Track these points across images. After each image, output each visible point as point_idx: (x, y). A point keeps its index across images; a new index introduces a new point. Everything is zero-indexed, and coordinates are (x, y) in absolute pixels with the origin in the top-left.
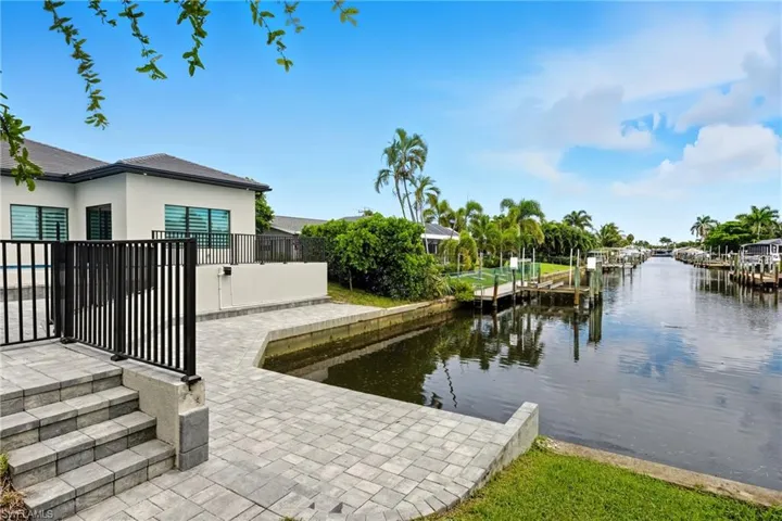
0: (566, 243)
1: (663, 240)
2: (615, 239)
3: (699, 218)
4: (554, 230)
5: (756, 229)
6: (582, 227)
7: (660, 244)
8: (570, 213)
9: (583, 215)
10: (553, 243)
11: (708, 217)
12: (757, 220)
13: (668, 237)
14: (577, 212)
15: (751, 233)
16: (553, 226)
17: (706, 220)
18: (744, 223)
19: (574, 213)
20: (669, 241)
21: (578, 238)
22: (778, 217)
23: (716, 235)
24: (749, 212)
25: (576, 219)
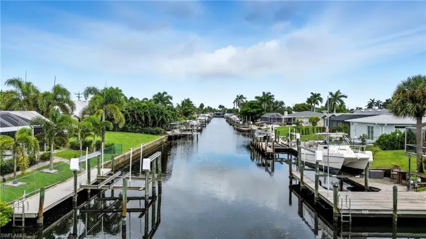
0: (153, 117)
1: (220, 107)
2: (190, 110)
3: (237, 96)
4: (144, 107)
5: (264, 105)
6: (165, 104)
7: (219, 109)
8: (156, 93)
9: (165, 95)
10: (143, 118)
11: (242, 96)
12: (265, 100)
13: (223, 105)
14: (162, 93)
15: (262, 108)
16: (144, 104)
17: (241, 97)
18: (259, 102)
19: (159, 93)
20: (223, 107)
21: (162, 113)
22: (274, 99)
23: (245, 109)
24: (261, 95)
25: (161, 98)
